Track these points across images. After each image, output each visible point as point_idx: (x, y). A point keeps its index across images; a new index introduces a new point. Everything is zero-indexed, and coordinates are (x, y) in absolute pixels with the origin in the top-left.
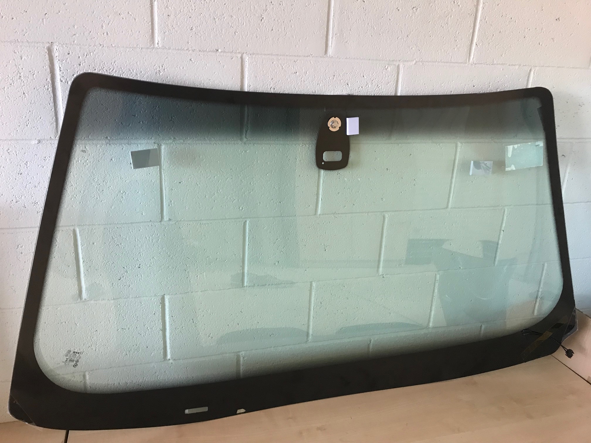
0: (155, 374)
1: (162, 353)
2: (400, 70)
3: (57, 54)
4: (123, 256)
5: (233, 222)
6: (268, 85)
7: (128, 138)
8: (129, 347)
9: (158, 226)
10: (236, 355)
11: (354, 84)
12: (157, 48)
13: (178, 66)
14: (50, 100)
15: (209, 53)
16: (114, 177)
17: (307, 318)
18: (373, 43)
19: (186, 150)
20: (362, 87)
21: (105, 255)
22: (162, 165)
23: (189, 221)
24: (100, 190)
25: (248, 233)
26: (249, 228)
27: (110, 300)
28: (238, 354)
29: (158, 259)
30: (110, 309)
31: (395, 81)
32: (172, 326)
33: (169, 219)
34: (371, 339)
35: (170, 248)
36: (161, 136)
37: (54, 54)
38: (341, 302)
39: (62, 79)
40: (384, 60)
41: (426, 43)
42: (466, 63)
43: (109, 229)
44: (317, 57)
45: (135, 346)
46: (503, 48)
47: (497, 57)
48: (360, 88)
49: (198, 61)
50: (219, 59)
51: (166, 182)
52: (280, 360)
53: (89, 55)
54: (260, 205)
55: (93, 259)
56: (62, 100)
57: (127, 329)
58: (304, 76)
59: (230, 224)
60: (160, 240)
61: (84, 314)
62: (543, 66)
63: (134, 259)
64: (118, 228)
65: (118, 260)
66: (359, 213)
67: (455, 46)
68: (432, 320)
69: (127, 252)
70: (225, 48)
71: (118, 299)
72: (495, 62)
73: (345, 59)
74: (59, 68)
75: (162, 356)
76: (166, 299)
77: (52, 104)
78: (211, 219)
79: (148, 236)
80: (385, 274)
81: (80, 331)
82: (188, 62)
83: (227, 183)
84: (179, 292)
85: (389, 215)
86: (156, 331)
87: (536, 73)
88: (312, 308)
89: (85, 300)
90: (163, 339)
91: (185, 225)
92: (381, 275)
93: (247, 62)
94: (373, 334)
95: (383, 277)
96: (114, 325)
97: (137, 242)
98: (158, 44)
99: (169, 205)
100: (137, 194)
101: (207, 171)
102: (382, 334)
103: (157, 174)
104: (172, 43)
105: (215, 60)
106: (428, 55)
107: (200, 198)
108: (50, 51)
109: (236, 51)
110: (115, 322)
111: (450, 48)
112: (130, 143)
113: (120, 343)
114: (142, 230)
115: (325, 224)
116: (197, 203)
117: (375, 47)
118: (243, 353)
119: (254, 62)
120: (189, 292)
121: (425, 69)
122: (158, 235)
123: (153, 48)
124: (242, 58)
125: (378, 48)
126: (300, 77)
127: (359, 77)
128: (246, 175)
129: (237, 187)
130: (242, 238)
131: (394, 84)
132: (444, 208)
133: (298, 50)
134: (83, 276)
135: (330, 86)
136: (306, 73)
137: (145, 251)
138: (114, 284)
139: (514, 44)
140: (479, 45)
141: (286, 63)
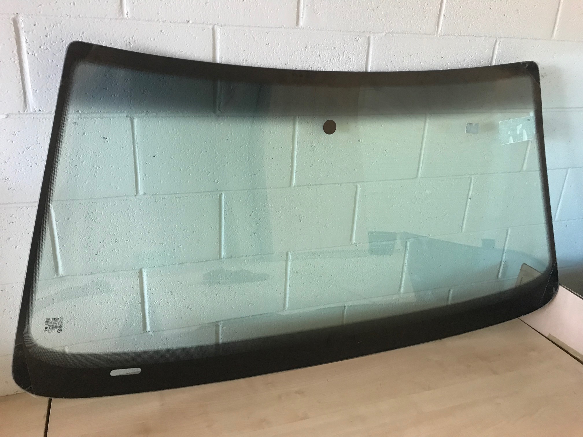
0: (135, 347)
1: (141, 326)
2: (371, 42)
3: (23, 26)
4: (99, 231)
5: (208, 195)
6: (240, 57)
7: (99, 111)
8: (108, 321)
9: (133, 200)
10: (215, 325)
11: (326, 56)
12: (127, 19)
13: (149, 37)
14: (17, 73)
15: (180, 24)
16: (87, 152)
17: (284, 287)
18: (344, 15)
19: (160, 123)
20: (333, 59)
21: (81, 230)
22: (136, 139)
23: (164, 195)
24: (73, 165)
25: (224, 206)
26: (224, 201)
27: (87, 274)
28: (217, 324)
29: (134, 233)
30: (88, 284)
31: (366, 53)
32: (151, 299)
33: (144, 193)
34: (345, 305)
35: (146, 222)
36: (133, 109)
37: (20, 26)
38: (316, 271)
39: (29, 52)
40: (355, 31)
41: (396, 14)
42: (434, 34)
43: (83, 205)
44: (289, 28)
45: (114, 319)
46: (470, 19)
47: (464, 29)
48: (332, 59)
49: (168, 33)
50: (190, 30)
51: (140, 156)
52: (259, 328)
53: (56, 26)
54: (235, 177)
55: (68, 235)
56: (29, 73)
57: (106, 303)
58: (276, 47)
59: (205, 197)
60: (135, 214)
61: (62, 289)
62: (508, 37)
63: (110, 233)
64: (92, 203)
65: (94, 235)
66: (333, 184)
67: (424, 17)
68: (403, 285)
69: (103, 227)
70: (196, 19)
71: (95, 273)
72: (462, 34)
73: (317, 30)
74: (25, 40)
75: (142, 328)
76: (143, 272)
77: (19, 77)
78: (186, 192)
79: (124, 210)
80: (358, 243)
81: (58, 307)
82: (159, 33)
83: (201, 157)
84: (156, 266)
85: (362, 185)
86: (135, 304)
87: (501, 45)
88: (289, 277)
89: (62, 276)
90: (142, 312)
91: (160, 199)
92: (354, 244)
93: (219, 34)
94: (347, 300)
95: (356, 246)
96: (92, 299)
97: (113, 216)
98: (127, 14)
99: (144, 179)
100: (111, 168)
101: (181, 144)
102: (356, 300)
103: (131, 148)
104: (142, 13)
105: (186, 31)
106: (398, 27)
107: (175, 171)
108: (15, 22)
109: (208, 22)
110: (93, 296)
111: (419, 20)
112: (102, 116)
113: (99, 317)
114: (117, 204)
115: (300, 196)
116: (172, 177)
117: (346, 18)
118: (222, 322)
119: (226, 34)
120: (166, 265)
121: (395, 40)
122: (133, 209)
123: (122, 19)
124: (213, 29)
125: (349, 20)
126: (272, 48)
127: (331, 50)
128: (220, 148)
129: (212, 160)
130: (218, 210)
131: (365, 56)
132: (414, 178)
133: (270, 21)
134: (59, 252)
135: (302, 57)
136: (278, 45)
137: (121, 225)
138: (91, 259)
139: (481, 15)
140: (447, 16)
141: (258, 35)
